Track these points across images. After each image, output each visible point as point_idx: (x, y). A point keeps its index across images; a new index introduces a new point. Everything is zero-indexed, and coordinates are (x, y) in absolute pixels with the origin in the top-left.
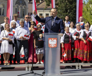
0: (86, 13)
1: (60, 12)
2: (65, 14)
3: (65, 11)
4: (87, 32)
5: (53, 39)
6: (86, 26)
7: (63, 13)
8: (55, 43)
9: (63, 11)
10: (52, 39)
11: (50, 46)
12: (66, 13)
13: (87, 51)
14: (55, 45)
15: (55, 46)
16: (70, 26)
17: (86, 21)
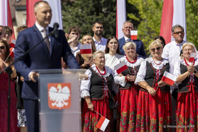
0: (153, 13)
1: (80, 13)
2: (94, 17)
3: (94, 9)
4: (157, 66)
5: (59, 86)
6: (154, 50)
7: (88, 15)
8: (66, 97)
9: (89, 10)
10: (56, 87)
11: (53, 104)
12: (98, 15)
13: (157, 118)
14: (66, 101)
15: (66, 104)
16: (107, 51)
17: (155, 34)
